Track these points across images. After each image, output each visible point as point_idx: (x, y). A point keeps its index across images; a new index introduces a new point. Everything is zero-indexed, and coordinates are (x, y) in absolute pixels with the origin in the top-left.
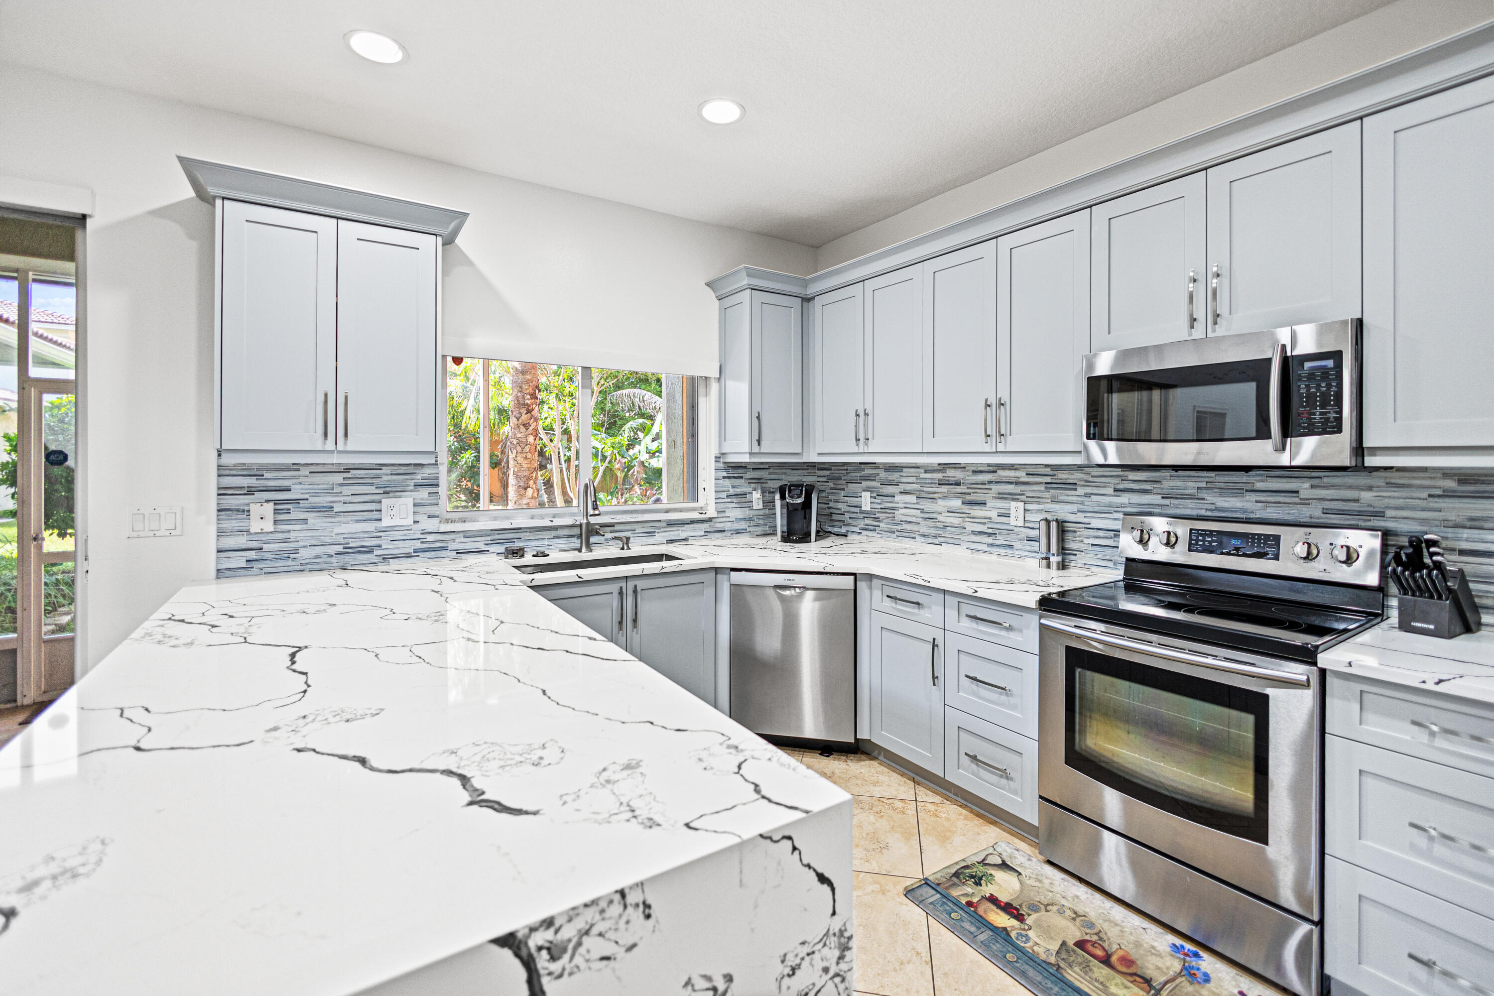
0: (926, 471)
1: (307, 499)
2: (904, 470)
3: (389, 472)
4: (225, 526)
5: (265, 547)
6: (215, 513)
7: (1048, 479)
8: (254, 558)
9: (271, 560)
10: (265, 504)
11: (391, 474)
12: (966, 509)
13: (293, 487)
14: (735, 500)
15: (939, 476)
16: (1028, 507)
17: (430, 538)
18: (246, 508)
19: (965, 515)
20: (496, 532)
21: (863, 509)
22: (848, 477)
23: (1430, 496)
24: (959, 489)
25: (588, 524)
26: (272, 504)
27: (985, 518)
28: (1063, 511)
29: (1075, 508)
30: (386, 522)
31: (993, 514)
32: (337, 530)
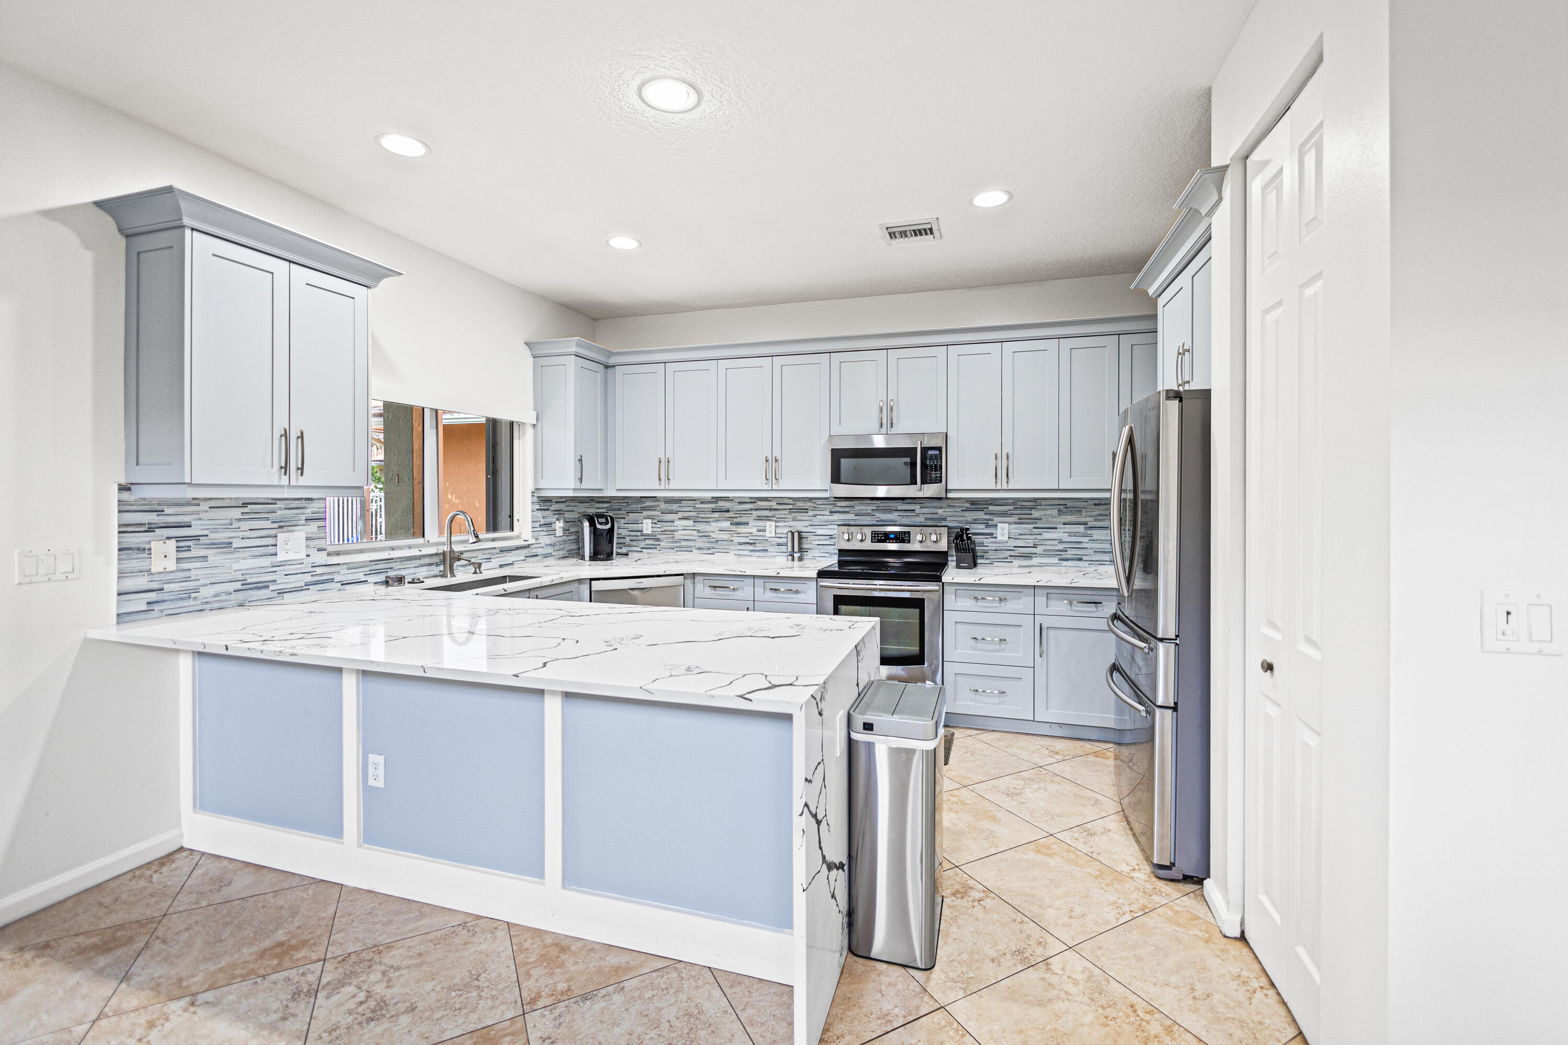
0: (702, 503)
1: (207, 536)
2: (682, 502)
3: (283, 506)
4: (126, 566)
5: (166, 587)
6: (116, 552)
7: (791, 507)
8: (155, 599)
9: (171, 600)
10: (167, 541)
11: (285, 509)
12: (734, 528)
13: (193, 523)
14: (545, 529)
15: (713, 506)
16: (778, 524)
17: (319, 570)
18: (147, 547)
19: (733, 532)
20: (373, 563)
21: (644, 532)
22: (629, 508)
23: (962, 510)
24: (727, 515)
25: (451, 551)
26: (174, 541)
27: (748, 533)
28: (799, 526)
29: (807, 523)
30: (281, 557)
31: (754, 530)
32: (235, 567)
